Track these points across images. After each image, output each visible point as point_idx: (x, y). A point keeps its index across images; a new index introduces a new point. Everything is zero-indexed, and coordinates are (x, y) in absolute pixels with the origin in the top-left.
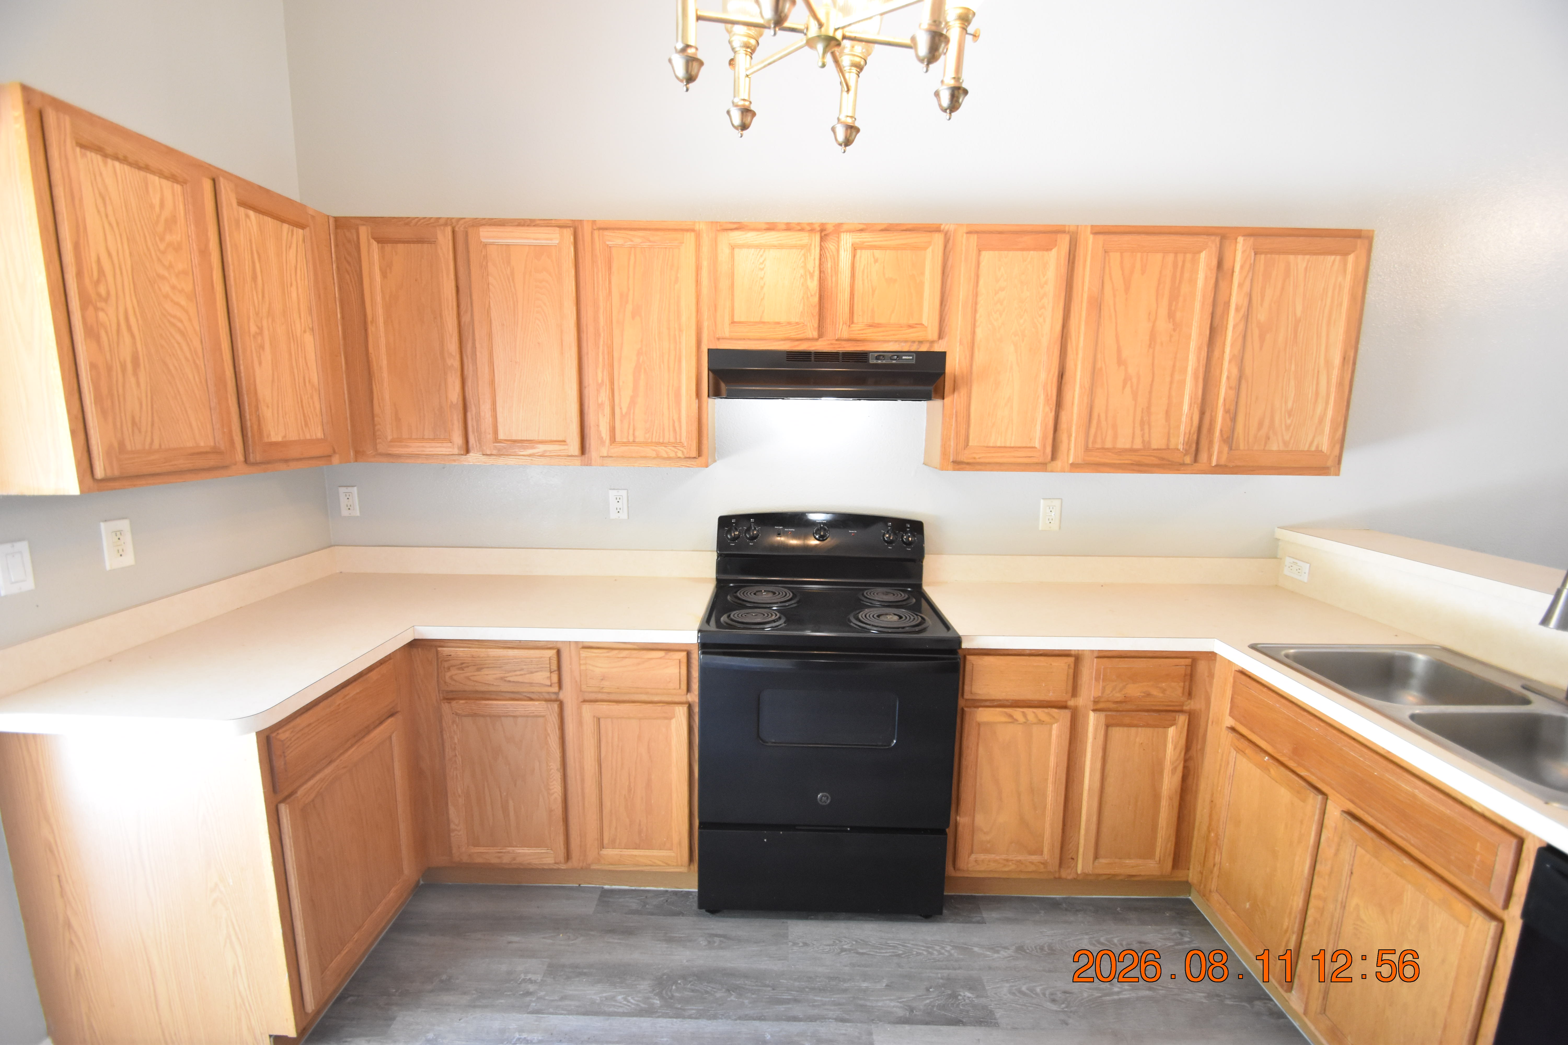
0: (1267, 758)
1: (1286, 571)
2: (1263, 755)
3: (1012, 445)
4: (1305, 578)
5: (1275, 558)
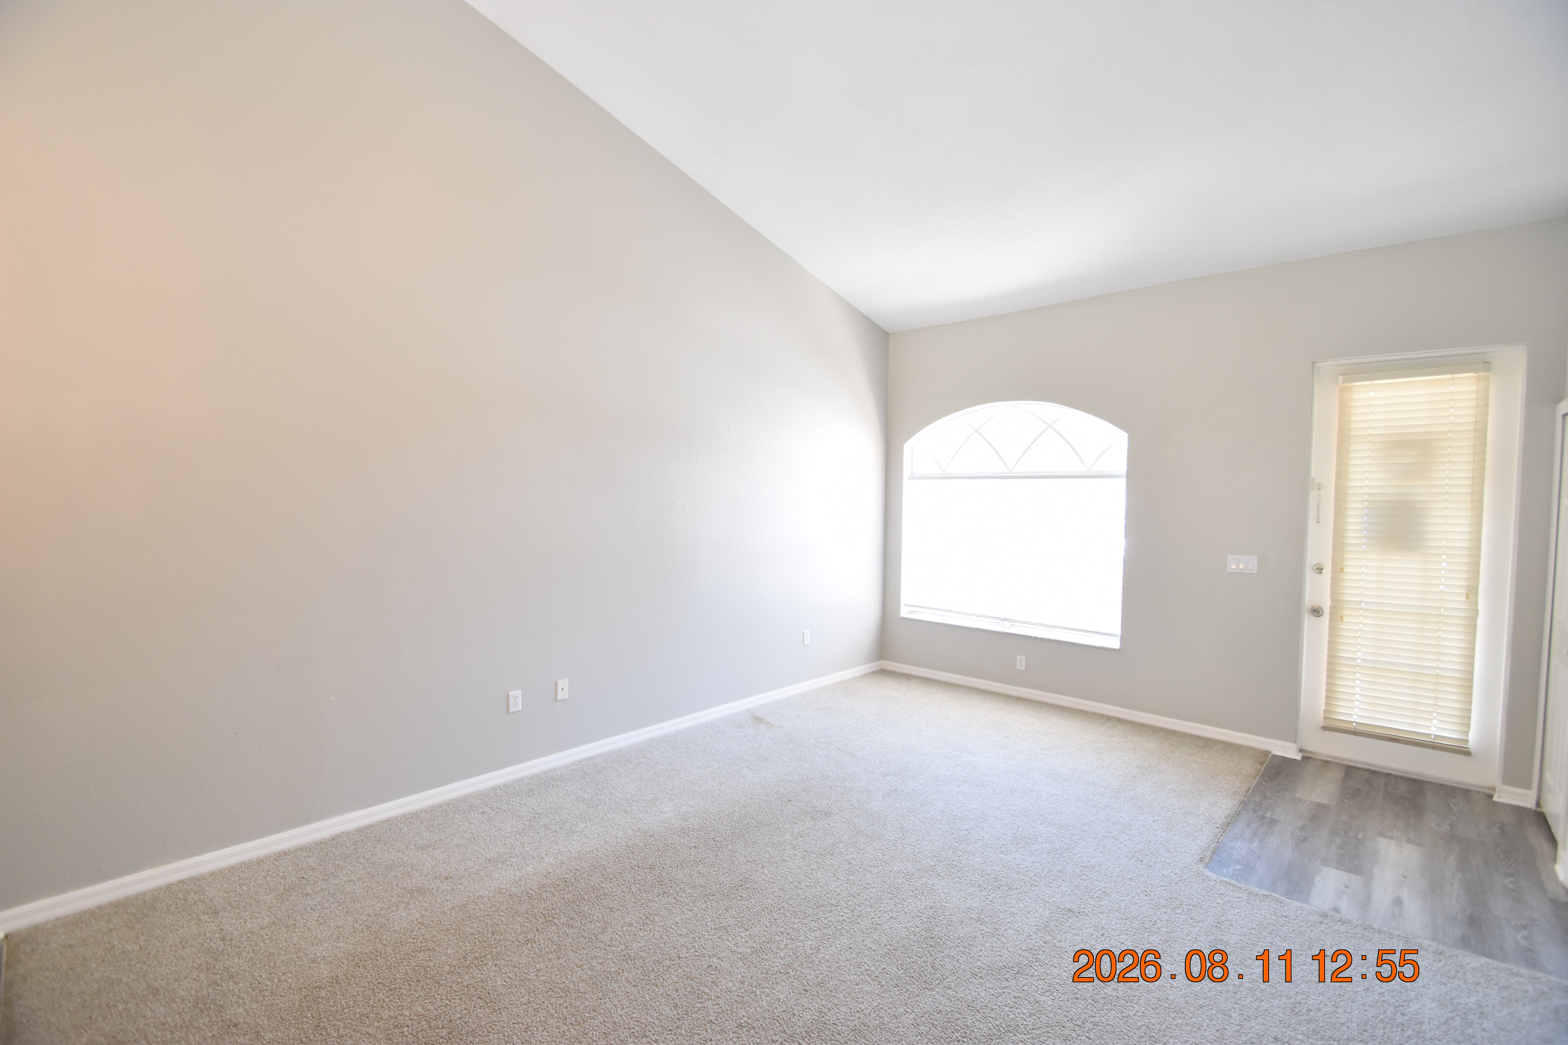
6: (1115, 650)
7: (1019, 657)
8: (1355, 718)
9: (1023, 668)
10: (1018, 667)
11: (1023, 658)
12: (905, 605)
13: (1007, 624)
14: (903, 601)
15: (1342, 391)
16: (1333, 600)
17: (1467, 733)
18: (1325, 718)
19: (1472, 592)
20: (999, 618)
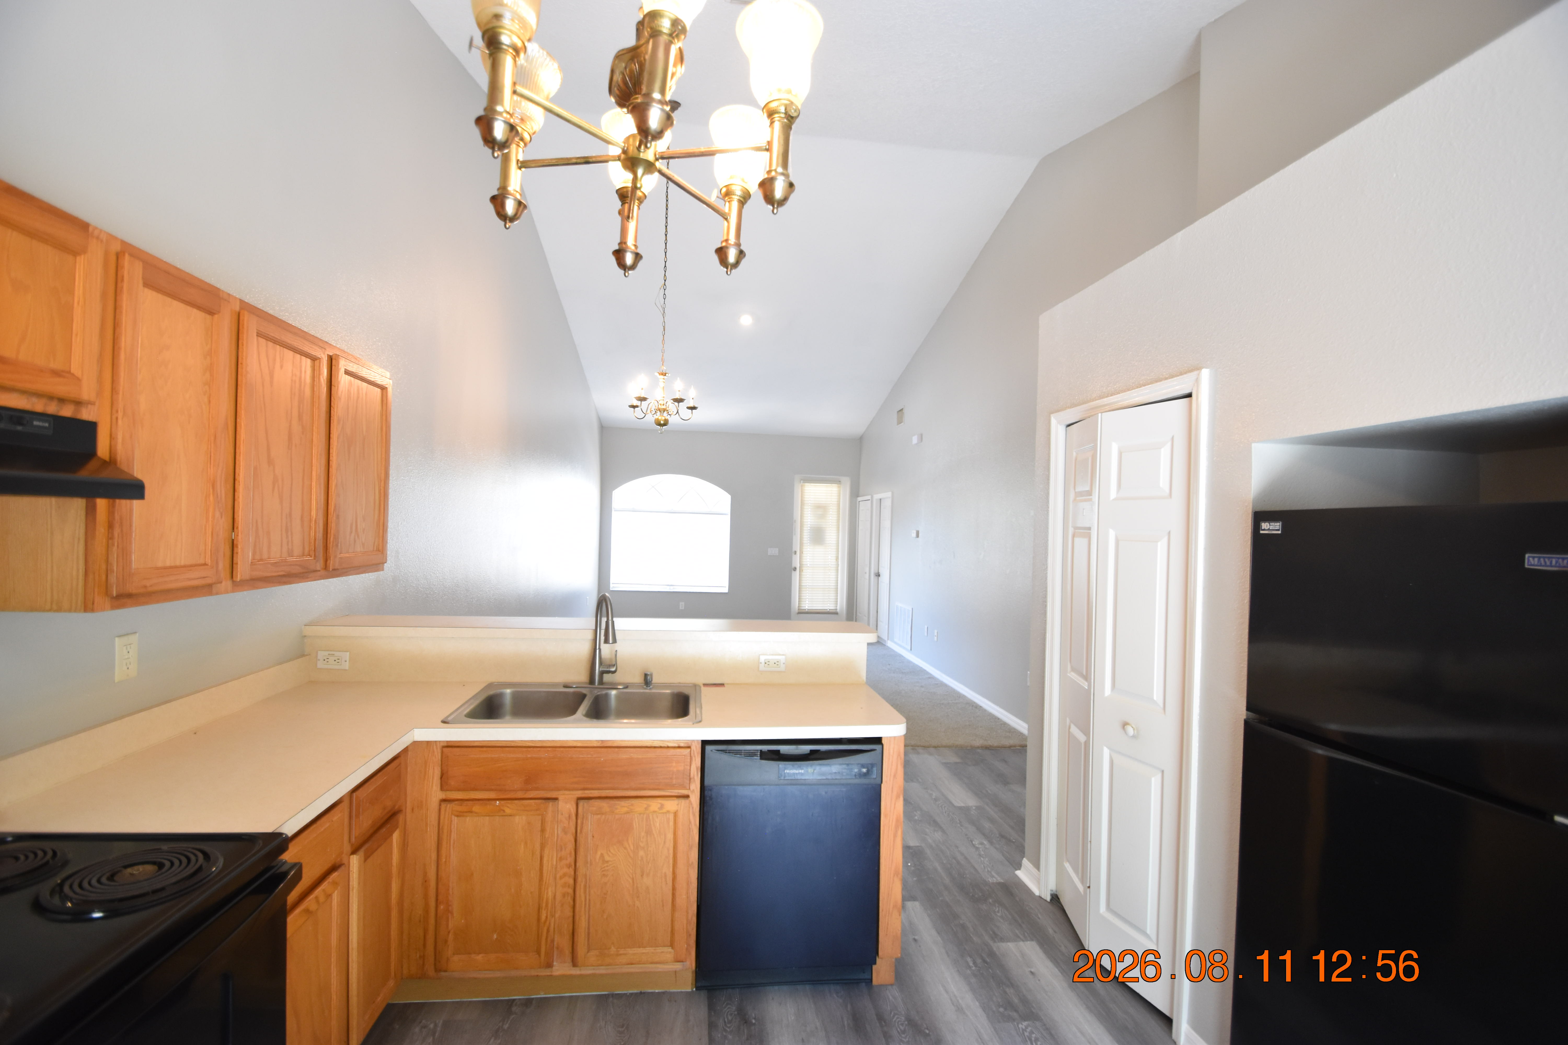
0: (498, 802)
1: (321, 665)
2: (493, 802)
3: (183, 563)
4: (346, 666)
5: (303, 655)
6: (726, 593)
7: (681, 603)
8: (807, 608)
9: (683, 608)
10: (681, 608)
11: (683, 603)
12: (613, 583)
13: (672, 587)
14: (611, 582)
15: (802, 486)
16: (800, 564)
17: (837, 607)
18: (798, 609)
19: (837, 559)
20: (668, 585)
